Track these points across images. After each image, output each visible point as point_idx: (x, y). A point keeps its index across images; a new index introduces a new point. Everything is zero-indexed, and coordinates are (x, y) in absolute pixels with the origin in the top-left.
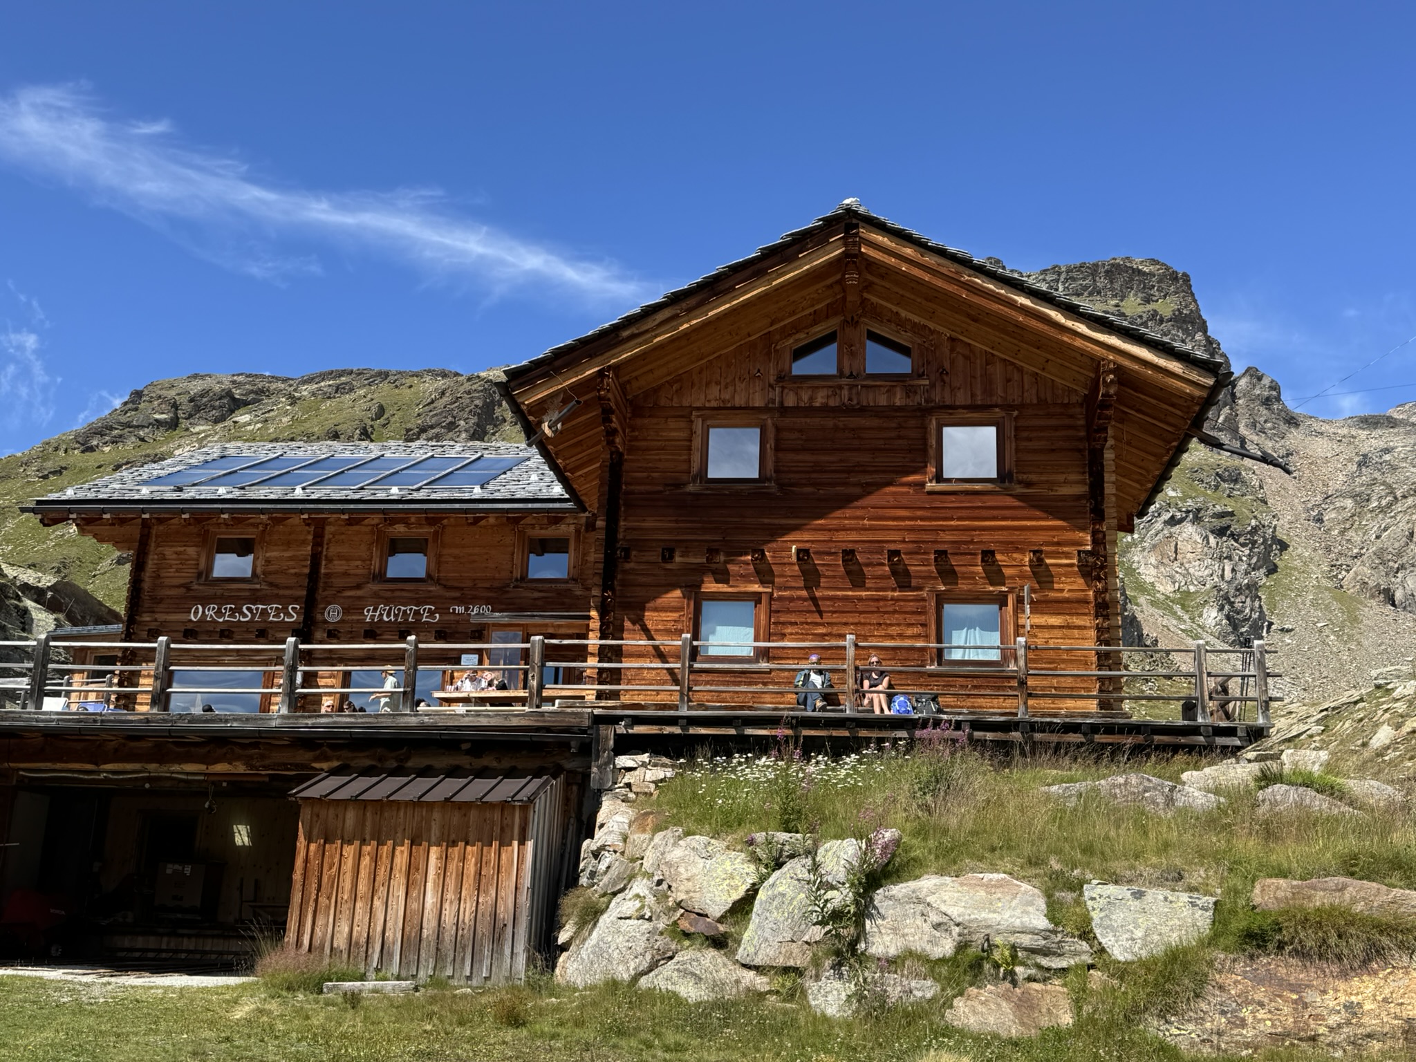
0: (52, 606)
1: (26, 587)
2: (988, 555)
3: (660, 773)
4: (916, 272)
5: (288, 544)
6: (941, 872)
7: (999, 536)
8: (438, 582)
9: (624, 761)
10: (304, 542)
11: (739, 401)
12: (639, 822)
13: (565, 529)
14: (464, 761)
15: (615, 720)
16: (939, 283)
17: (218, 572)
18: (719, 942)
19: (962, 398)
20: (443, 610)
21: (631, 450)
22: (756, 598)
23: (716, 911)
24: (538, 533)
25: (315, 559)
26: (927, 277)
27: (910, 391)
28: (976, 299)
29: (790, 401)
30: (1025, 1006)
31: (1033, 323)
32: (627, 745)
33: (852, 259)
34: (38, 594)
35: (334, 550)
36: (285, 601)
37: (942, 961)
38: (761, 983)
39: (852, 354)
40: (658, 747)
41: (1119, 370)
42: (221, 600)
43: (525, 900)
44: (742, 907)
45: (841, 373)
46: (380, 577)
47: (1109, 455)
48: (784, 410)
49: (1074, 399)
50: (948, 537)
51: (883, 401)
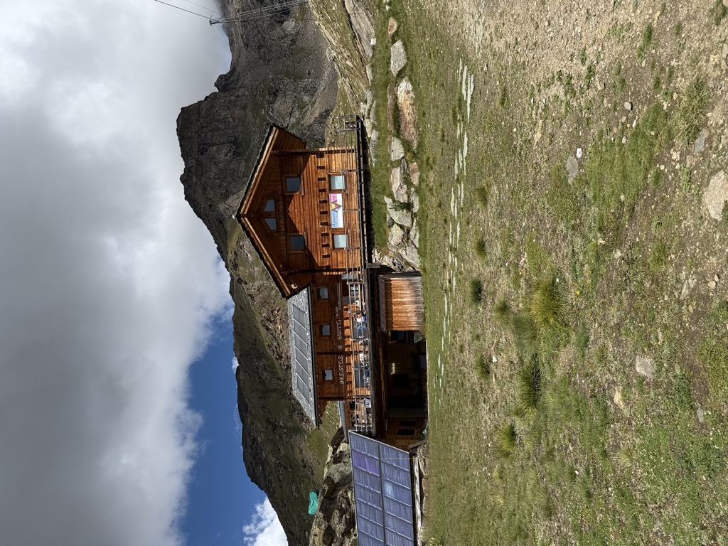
0: (339, 445)
1: (333, 453)
2: (319, 179)
3: (376, 253)
4: (251, 200)
5: (323, 361)
6: (391, 187)
7: (314, 177)
8: (330, 321)
9: (374, 261)
10: (322, 357)
11: (284, 242)
12: (387, 254)
13: (315, 289)
14: (376, 298)
15: (365, 264)
16: (253, 194)
17: (331, 379)
18: (408, 232)
19: (280, 187)
20: (338, 319)
21: (298, 268)
22: (333, 235)
23: (403, 233)
24: (316, 297)
25: (326, 353)
26: (252, 197)
27: (279, 200)
28: (257, 185)
29: (283, 230)
30: (414, 171)
31: (262, 170)
32: (370, 260)
33: (248, 216)
34: (335, 450)
35: (324, 349)
36: (338, 360)
37: (408, 187)
38: (415, 221)
39: (270, 215)
40: (370, 254)
41: (272, 150)
42: (338, 376)
43: (404, 279)
44: (401, 227)
45: (276, 217)
46: (330, 336)
47: (292, 151)
48: (286, 231)
49: (278, 159)
50: (315, 189)
51: (282, 207)
